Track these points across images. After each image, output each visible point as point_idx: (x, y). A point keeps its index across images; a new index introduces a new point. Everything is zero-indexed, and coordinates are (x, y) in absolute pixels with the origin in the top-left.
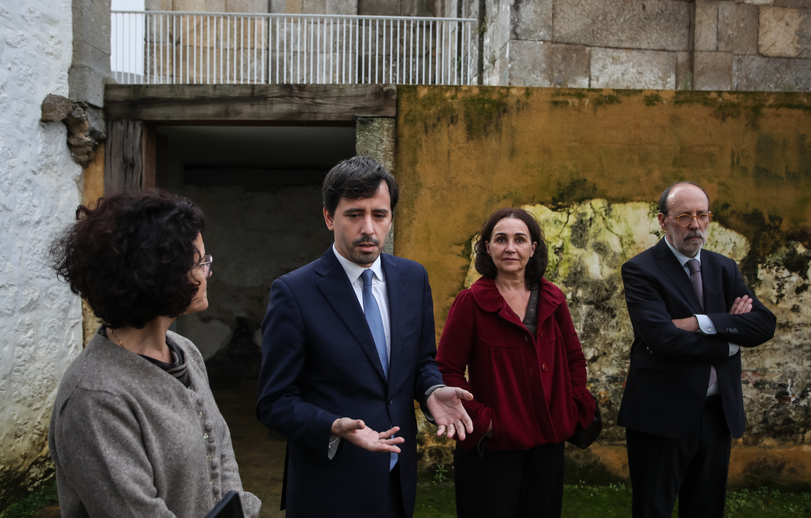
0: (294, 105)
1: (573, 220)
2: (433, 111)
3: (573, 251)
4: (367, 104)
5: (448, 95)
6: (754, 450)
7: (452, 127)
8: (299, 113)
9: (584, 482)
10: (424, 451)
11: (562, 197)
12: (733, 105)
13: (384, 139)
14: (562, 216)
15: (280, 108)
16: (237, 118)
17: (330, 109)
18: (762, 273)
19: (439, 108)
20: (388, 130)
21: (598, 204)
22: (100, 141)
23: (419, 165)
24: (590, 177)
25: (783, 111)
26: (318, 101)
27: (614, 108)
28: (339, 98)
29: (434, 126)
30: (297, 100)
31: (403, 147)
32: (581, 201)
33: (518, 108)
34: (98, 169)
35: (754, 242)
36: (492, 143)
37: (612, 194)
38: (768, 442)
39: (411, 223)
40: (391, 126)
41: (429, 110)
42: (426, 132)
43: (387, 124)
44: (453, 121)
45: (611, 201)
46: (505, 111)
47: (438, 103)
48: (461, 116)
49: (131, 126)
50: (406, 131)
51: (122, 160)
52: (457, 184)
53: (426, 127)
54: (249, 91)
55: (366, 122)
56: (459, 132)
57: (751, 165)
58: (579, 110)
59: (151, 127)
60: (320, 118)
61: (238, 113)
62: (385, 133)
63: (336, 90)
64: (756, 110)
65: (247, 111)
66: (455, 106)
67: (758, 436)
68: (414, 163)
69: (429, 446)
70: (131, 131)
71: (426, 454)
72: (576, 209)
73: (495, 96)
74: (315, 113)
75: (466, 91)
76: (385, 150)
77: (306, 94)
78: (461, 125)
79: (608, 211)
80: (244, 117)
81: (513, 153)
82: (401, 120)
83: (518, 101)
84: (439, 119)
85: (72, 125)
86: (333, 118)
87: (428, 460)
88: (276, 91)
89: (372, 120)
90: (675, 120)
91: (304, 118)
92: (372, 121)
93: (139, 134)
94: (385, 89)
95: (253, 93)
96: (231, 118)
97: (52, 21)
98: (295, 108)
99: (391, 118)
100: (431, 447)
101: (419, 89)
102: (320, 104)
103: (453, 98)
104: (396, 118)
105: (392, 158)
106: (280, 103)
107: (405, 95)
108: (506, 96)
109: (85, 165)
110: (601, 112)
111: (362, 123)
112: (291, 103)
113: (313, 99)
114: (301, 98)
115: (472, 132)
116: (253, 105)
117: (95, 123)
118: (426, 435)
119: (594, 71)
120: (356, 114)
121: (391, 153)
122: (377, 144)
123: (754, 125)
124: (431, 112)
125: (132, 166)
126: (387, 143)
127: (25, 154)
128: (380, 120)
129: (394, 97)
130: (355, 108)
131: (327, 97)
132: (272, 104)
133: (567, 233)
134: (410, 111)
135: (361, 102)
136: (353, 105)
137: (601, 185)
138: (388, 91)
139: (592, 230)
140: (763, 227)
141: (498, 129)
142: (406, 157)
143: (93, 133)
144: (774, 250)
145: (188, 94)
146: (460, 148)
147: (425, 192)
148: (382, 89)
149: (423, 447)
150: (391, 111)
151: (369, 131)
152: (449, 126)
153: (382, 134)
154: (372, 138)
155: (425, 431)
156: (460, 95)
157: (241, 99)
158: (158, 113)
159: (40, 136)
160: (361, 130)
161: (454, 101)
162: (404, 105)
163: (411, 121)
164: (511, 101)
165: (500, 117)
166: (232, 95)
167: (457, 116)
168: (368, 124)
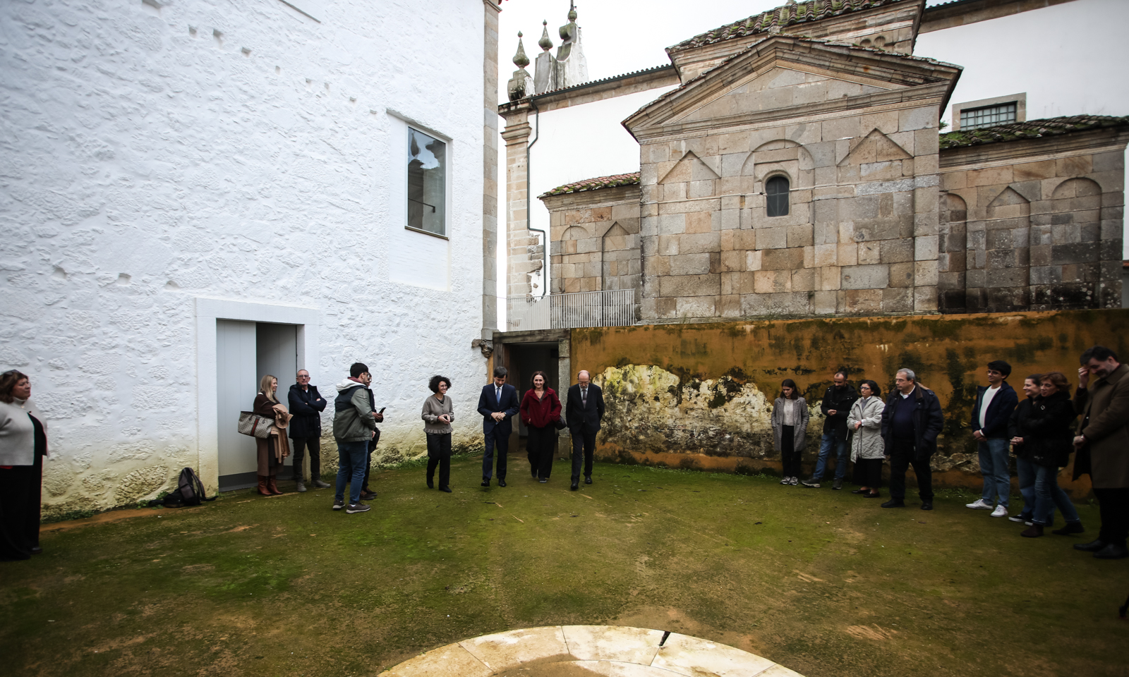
1: (623, 372)
2: (581, 336)
3: (623, 382)
4: (562, 335)
5: (585, 330)
6: (683, 455)
7: (586, 341)
11: (619, 364)
12: (673, 329)
14: (619, 370)
15: (538, 338)
17: (552, 337)
18: (684, 390)
19: (583, 335)
20: (568, 343)
21: (631, 366)
22: (491, 350)
24: (628, 357)
25: (689, 330)
27: (635, 332)
28: (553, 333)
29: (581, 341)
30: (541, 334)
31: (573, 348)
32: (625, 365)
33: (605, 334)
34: (492, 359)
35: (681, 378)
36: (598, 346)
37: (635, 362)
38: (688, 452)
42: (579, 343)
43: (568, 341)
44: (587, 339)
45: (635, 365)
46: (601, 335)
47: (582, 333)
48: (589, 337)
49: (500, 345)
50: (573, 343)
51: (498, 356)
56: (588, 343)
57: (679, 351)
58: (624, 333)
59: (506, 345)
60: (549, 340)
61: (527, 340)
63: (553, 331)
64: (680, 331)
65: (529, 339)
66: (588, 334)
67: (684, 449)
68: (576, 354)
70: (500, 347)
72: (624, 368)
73: (598, 330)
74: (547, 339)
75: (589, 329)
76: (567, 350)
78: (589, 340)
79: (634, 368)
80: (529, 341)
81: (604, 349)
82: (572, 340)
83: (605, 331)
84: (582, 339)
85: (482, 347)
86: (552, 340)
88: (537, 332)
89: (563, 340)
90: (654, 335)
91: (544, 340)
93: (502, 347)
95: (531, 333)
96: (525, 341)
97: (476, 318)
98: (541, 337)
101: (576, 329)
102: (548, 336)
104: (570, 339)
106: (538, 336)
107: (573, 331)
109: (488, 358)
110: (631, 334)
111: (561, 341)
114: (544, 334)
115: (592, 343)
116: (531, 337)
117: (490, 345)
120: (559, 338)
121: (569, 351)
122: (565, 348)
123: (680, 336)
125: (501, 358)
126: (568, 348)
127: (466, 357)
128: (566, 340)
129: (569, 332)
131: (550, 333)
132: (536, 336)
133: (621, 376)
134: (574, 336)
135: (560, 335)
136: (558, 335)
137: (631, 360)
138: (567, 330)
139: (629, 375)
140: (684, 373)
141: (600, 341)
142: (573, 352)
143: (488, 348)
144: (688, 381)
145: (514, 335)
146: (589, 348)
147: (579, 363)
150: (569, 337)
151: (563, 344)
153: (566, 345)
154: (563, 346)
157: (528, 335)
158: (506, 341)
159: (472, 351)
160: (560, 344)
161: (587, 332)
163: (575, 340)
164: (603, 331)
165: (600, 337)
166: (525, 334)
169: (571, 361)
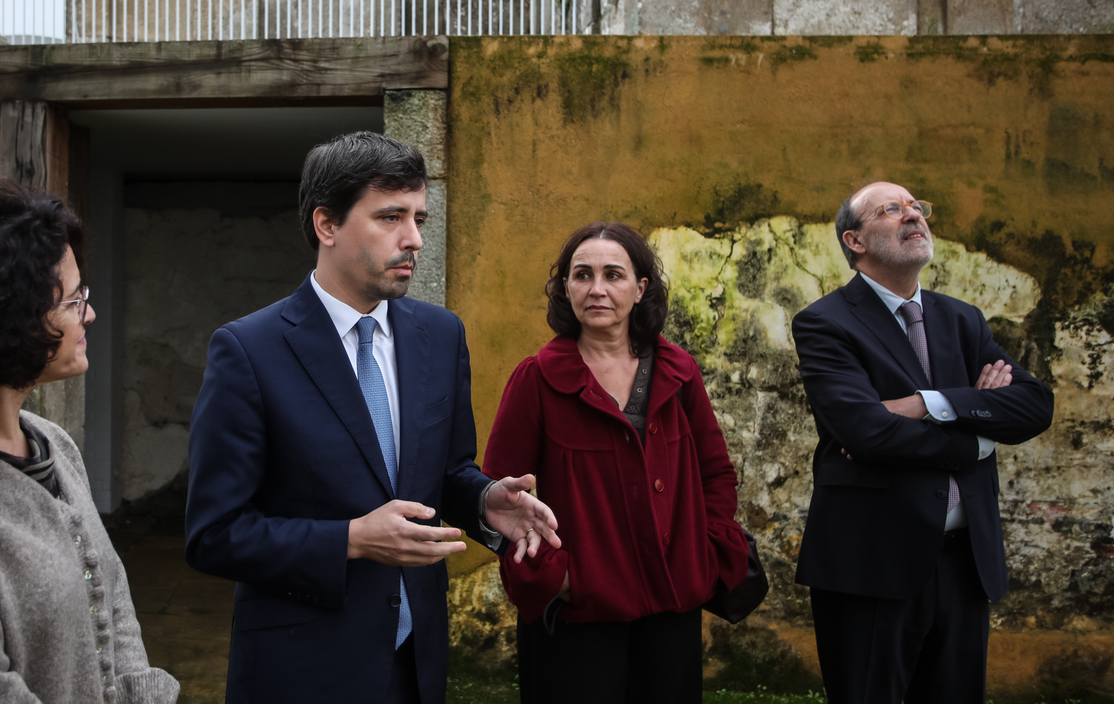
0: (285, 73)
1: (739, 251)
2: (508, 77)
3: (741, 303)
4: (402, 69)
5: (532, 51)
6: (1056, 636)
7: (539, 102)
8: (293, 85)
9: (765, 688)
10: (498, 634)
11: (721, 214)
12: (1007, 58)
13: (429, 125)
14: (721, 246)
15: (262, 78)
16: (194, 95)
17: (341, 78)
18: (1062, 338)
19: (518, 73)
20: (435, 110)
21: (782, 224)
23: (485, 165)
24: (768, 182)
25: (1093, 66)
26: (323, 65)
27: (807, 67)
28: (356, 59)
29: (510, 101)
30: (288, 64)
31: (460, 136)
32: (752, 220)
33: (647, 71)
35: (1047, 286)
36: (605, 128)
37: (804, 208)
38: (1080, 623)
39: (474, 259)
40: (440, 103)
41: (501, 76)
42: (497, 111)
43: (433, 100)
44: (541, 93)
45: (804, 219)
46: (625, 76)
47: (516, 65)
48: (554, 85)
49: (28, 111)
50: (464, 112)
51: (14, 165)
52: (548, 196)
53: (497, 104)
54: (213, 52)
55: (399, 97)
56: (551, 110)
57: (1039, 157)
58: (747, 71)
59: (60, 112)
60: (326, 91)
61: (197, 87)
62: (431, 115)
63: (351, 48)
64: (1047, 66)
65: (210, 84)
66: (544, 69)
67: (1063, 612)
68: (477, 162)
69: (506, 625)
70: (28, 119)
71: (502, 639)
72: (745, 233)
73: (609, 52)
74: (319, 85)
75: (561, 44)
76: (430, 143)
77: (304, 55)
78: (554, 99)
79: (799, 236)
80: (206, 93)
81: (639, 143)
82: (457, 93)
83: (647, 60)
84: (517, 91)
86: (346, 92)
87: (505, 648)
88: (256, 50)
89: (409, 93)
90: (908, 84)
91: (301, 92)
92: (410, 95)
93: (40, 123)
94: (430, 43)
95: (219, 54)
96: (185, 96)
98: (286, 77)
99: (441, 89)
100: (510, 627)
101: (484, 43)
102: (326, 69)
103: (540, 56)
104: (448, 90)
105: (442, 154)
106: (261, 69)
107: (462, 53)
108: (627, 51)
110: (784, 73)
111: (394, 98)
112: (279, 69)
113: (315, 61)
114: (295, 61)
115: (571, 110)
116: (219, 73)
118: (501, 607)
119: (780, 12)
120: (384, 85)
121: (440, 147)
122: (418, 133)
123: (1043, 90)
124: (505, 79)
125: (31, 173)
126: (434, 130)
128: (422, 94)
129: (445, 56)
130: (382, 75)
131: (337, 59)
132: (249, 71)
133: (731, 273)
134: (471, 78)
135: (391, 66)
136: (378, 71)
137: (786, 194)
138: (434, 47)
139: (771, 269)
140: (1064, 260)
141: (614, 104)
142: (464, 153)
144: (1082, 299)
145: (117, 59)
146: (552, 137)
147: (496, 210)
148: (425, 43)
149: (496, 627)
150: (440, 79)
151: (405, 112)
152: (533, 101)
153: (426, 116)
154: (410, 122)
155: (500, 601)
156: (551, 52)
157: (201, 65)
158: (70, 90)
160: (392, 110)
161: (542, 60)
162: (461, 69)
163: (473, 95)
164: (635, 59)
165: (617, 85)
166: (186, 59)
167: (547, 86)
168: (403, 100)
169: (450, 199)
